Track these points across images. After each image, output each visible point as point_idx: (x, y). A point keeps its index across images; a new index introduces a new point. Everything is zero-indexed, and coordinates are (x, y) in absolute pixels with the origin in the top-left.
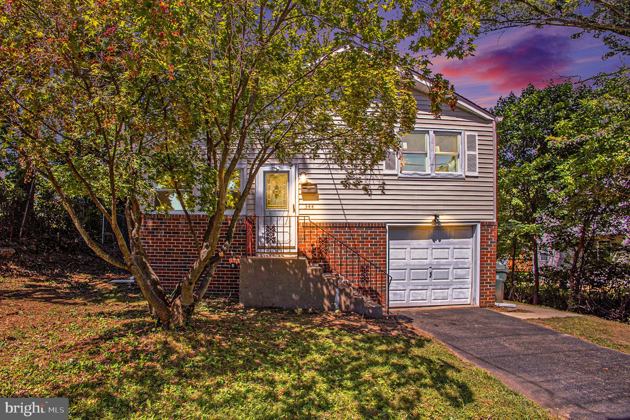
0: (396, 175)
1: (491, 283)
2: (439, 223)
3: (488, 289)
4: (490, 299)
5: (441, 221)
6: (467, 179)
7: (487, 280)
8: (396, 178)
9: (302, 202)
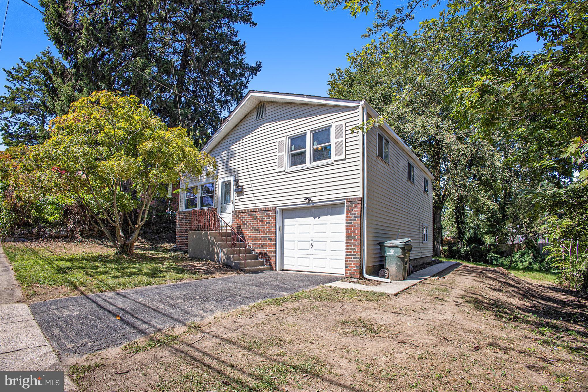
0: (284, 171)
1: (355, 255)
2: (312, 203)
3: (352, 261)
4: (354, 270)
5: (314, 201)
6: (336, 163)
7: (351, 252)
8: (284, 173)
9: (237, 198)
